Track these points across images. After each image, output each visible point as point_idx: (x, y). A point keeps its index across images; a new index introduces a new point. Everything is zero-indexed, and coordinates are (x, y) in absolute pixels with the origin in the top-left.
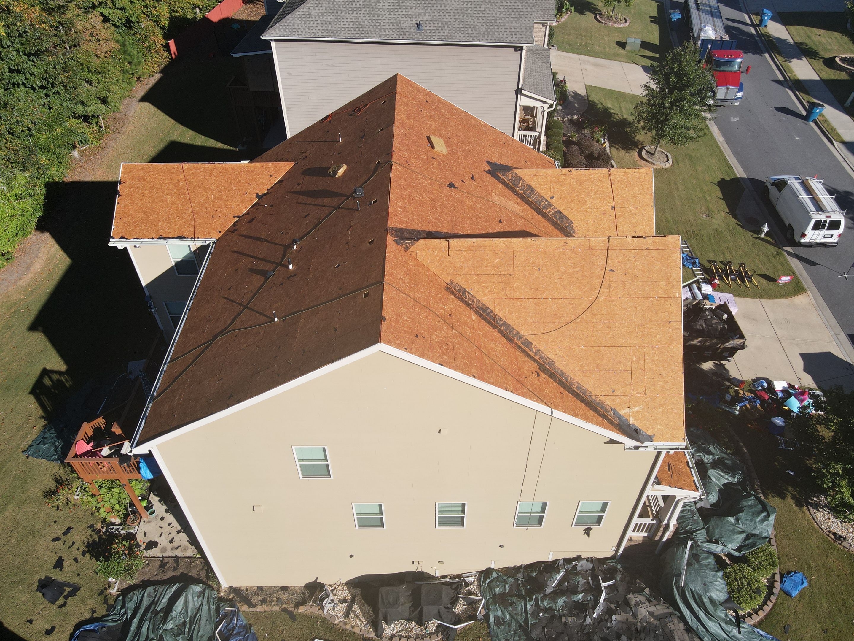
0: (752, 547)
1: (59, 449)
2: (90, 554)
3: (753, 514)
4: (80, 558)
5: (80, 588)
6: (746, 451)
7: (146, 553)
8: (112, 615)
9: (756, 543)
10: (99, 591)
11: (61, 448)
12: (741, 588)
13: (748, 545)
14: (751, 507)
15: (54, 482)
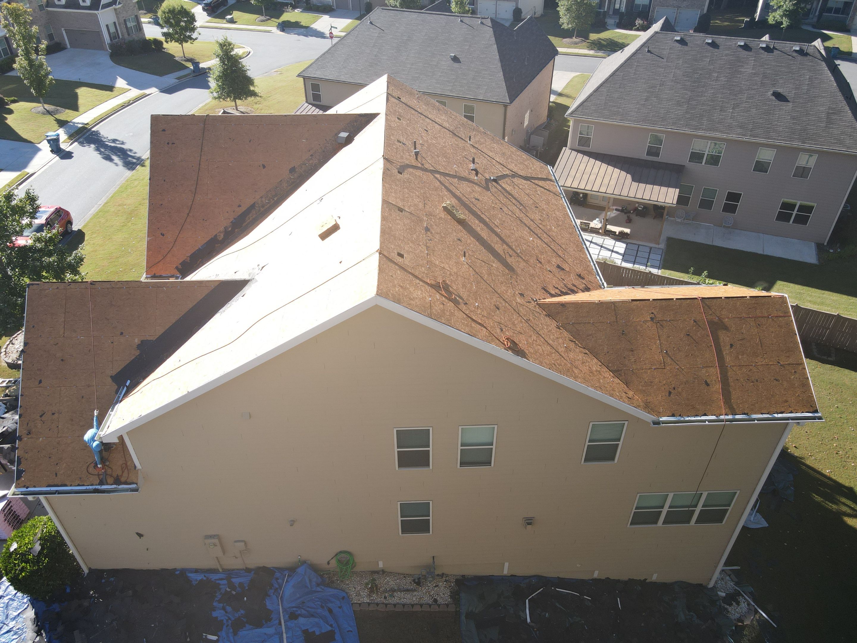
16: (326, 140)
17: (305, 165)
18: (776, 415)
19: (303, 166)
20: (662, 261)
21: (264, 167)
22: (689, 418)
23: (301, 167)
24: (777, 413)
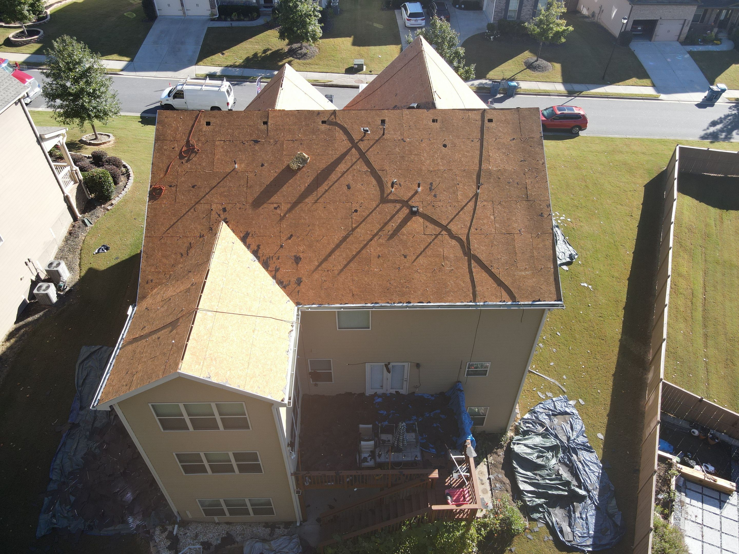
8: (546, 519)
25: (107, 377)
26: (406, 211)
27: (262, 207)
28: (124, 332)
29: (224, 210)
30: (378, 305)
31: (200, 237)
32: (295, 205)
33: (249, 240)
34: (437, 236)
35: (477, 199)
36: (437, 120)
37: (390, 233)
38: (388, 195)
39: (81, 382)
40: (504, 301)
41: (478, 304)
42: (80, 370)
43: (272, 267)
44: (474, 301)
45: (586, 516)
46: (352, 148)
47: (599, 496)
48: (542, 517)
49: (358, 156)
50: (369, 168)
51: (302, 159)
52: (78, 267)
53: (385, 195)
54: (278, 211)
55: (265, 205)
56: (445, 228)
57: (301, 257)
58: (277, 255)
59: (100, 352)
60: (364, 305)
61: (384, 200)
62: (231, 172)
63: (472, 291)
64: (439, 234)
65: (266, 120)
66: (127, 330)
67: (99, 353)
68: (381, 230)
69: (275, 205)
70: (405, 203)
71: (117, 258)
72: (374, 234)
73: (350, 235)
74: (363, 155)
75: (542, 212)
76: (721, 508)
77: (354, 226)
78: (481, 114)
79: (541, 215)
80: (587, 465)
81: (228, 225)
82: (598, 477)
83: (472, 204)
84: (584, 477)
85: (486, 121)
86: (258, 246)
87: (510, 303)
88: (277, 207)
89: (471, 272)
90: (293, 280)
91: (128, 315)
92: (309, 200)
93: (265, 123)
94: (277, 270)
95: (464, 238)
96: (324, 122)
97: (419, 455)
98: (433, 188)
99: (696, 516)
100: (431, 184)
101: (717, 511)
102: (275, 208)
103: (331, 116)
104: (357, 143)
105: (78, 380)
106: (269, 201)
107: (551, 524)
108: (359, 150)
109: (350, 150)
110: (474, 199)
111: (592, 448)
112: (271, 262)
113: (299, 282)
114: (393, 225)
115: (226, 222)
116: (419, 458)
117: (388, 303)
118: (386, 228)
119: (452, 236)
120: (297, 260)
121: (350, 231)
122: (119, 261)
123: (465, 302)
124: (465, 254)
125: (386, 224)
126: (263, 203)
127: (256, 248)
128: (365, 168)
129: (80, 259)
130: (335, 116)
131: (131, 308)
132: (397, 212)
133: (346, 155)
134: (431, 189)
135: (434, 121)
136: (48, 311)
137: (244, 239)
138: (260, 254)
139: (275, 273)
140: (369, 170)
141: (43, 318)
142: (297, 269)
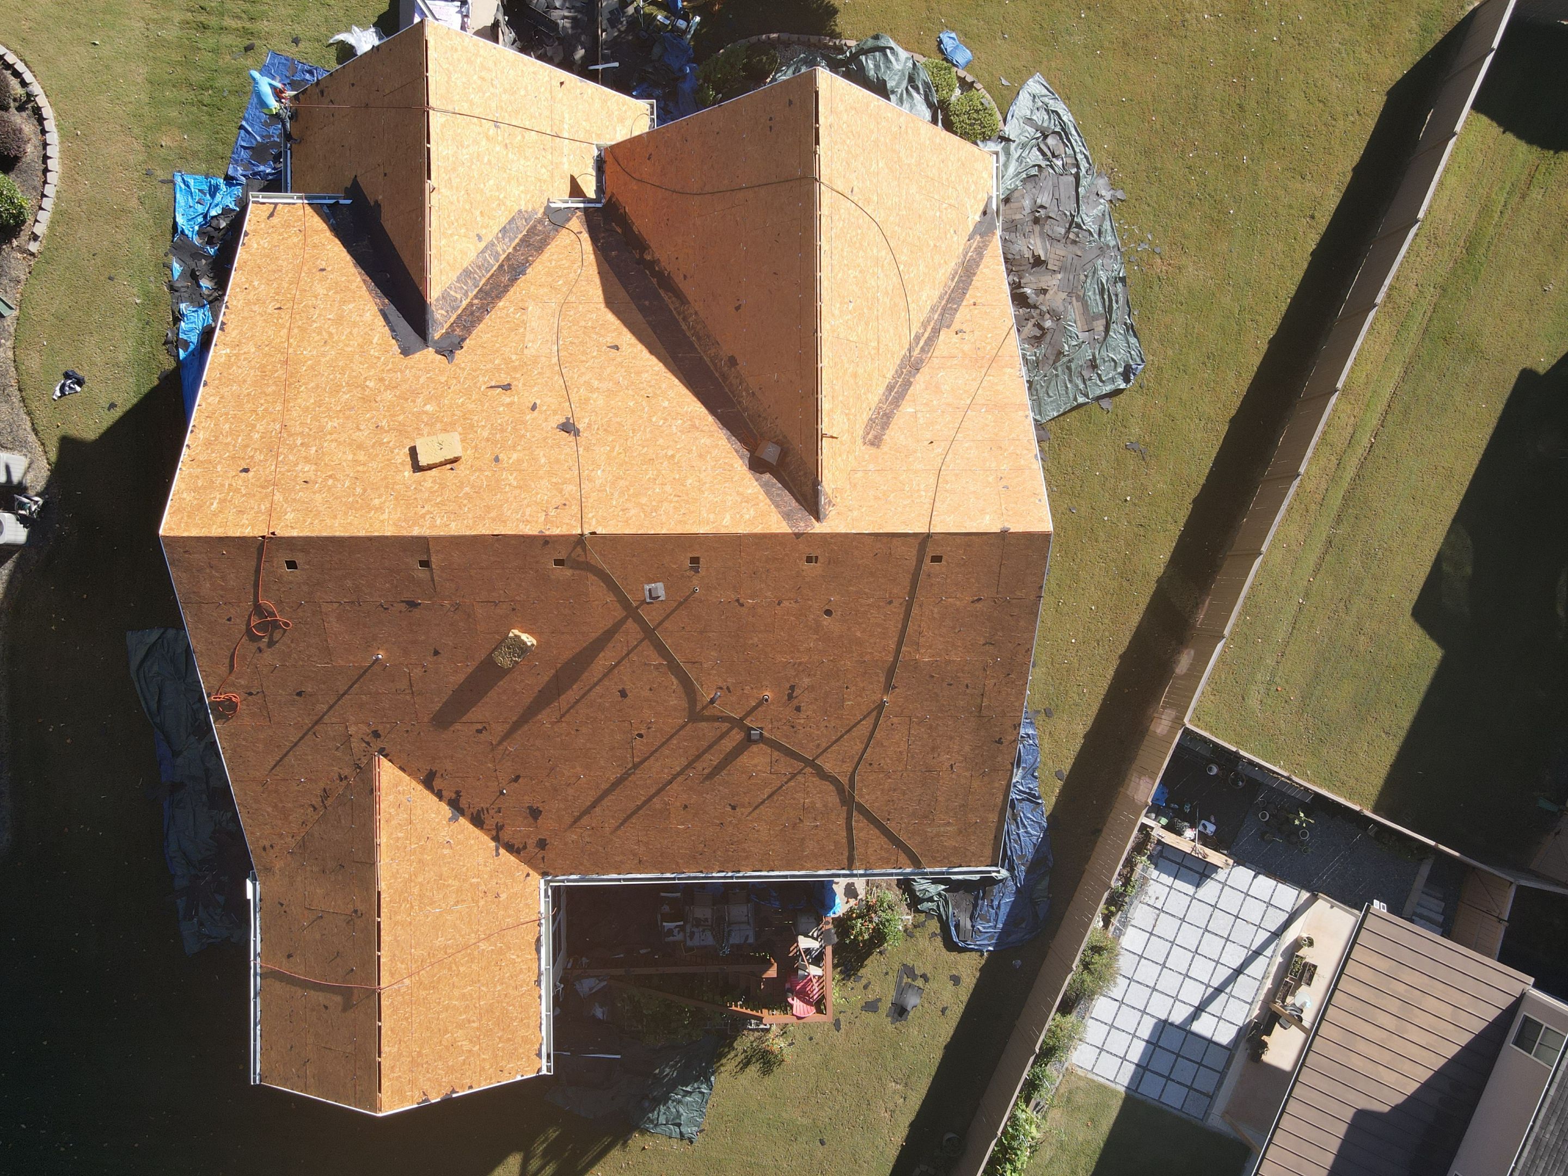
0: (929, 88)
1: (689, 1089)
2: (858, 971)
3: (888, 68)
4: (864, 981)
5: (904, 965)
6: (775, 35)
7: (862, 895)
8: (940, 911)
9: (924, 81)
10: (909, 938)
11: (687, 1087)
12: (982, 123)
13: (925, 91)
14: (877, 67)
15: (747, 1070)
16: (776, 418)
17: (740, 384)
18: (259, 1027)
19: (738, 381)
20: (1157, 1103)
21: (737, 308)
22: (258, 920)
23: (737, 378)
24: (261, 1030)
25: (258, 1033)
26: (737, 736)
27: (452, 729)
28: (255, 937)
29: (376, 734)
30: (683, 876)
31: (341, 780)
32: (516, 726)
33: (437, 783)
34: (794, 776)
35: (880, 714)
36: (817, 557)
37: (706, 771)
38: (703, 708)
39: (154, 706)
40: (900, 868)
41: (855, 872)
42: (143, 682)
43: (490, 822)
44: (850, 868)
45: (999, 903)
46: (626, 618)
47: (1028, 872)
48: (935, 908)
49: (641, 635)
50: (664, 658)
51: (521, 649)
52: (32, 437)
53: (699, 707)
54: (484, 736)
55: (457, 726)
56: (812, 764)
57: (541, 809)
58: (496, 806)
59: (165, 641)
60: (659, 875)
61: (695, 715)
62: (370, 667)
63: (847, 854)
64: (799, 773)
65: (425, 558)
66: (258, 931)
67: (166, 645)
68: (690, 765)
69: (480, 727)
70: (738, 723)
71: (112, 406)
72: (675, 773)
73: (630, 775)
74: (649, 633)
75: (1001, 736)
76: (1198, 886)
77: (636, 760)
78: (920, 544)
79: (1000, 742)
80: (1025, 826)
81: (390, 760)
82: (1035, 845)
83: (868, 723)
84: (1014, 844)
85: (927, 560)
86: (458, 793)
87: (908, 870)
88: (482, 730)
89: (849, 829)
90: (531, 842)
91: (249, 900)
92: (545, 717)
93: (425, 564)
94: (499, 828)
95: (844, 780)
96: (559, 562)
97: (751, 934)
98: (795, 695)
99: (1157, 898)
100: (792, 688)
101: (1190, 889)
102: (479, 731)
103: (574, 548)
104: (637, 608)
105: (146, 703)
106: (464, 719)
107: (944, 918)
108: (640, 621)
109: (622, 622)
110: (875, 713)
111: (1039, 798)
112: (485, 816)
113: (542, 844)
114: (713, 759)
115: (386, 756)
116: (751, 940)
117: (701, 872)
118: (699, 765)
119: (822, 774)
120: (535, 813)
121: (630, 769)
122: (117, 413)
123: (833, 869)
124: (843, 802)
125: (698, 757)
126: (452, 723)
127: (454, 796)
128: (656, 660)
129: (29, 413)
130: (584, 549)
131: (249, 884)
132: (722, 737)
133: (615, 633)
134: (790, 697)
135: (809, 560)
136: (21, 556)
137: (428, 783)
138: (463, 803)
139: (497, 832)
140: (665, 663)
141: (19, 576)
142: (537, 827)
